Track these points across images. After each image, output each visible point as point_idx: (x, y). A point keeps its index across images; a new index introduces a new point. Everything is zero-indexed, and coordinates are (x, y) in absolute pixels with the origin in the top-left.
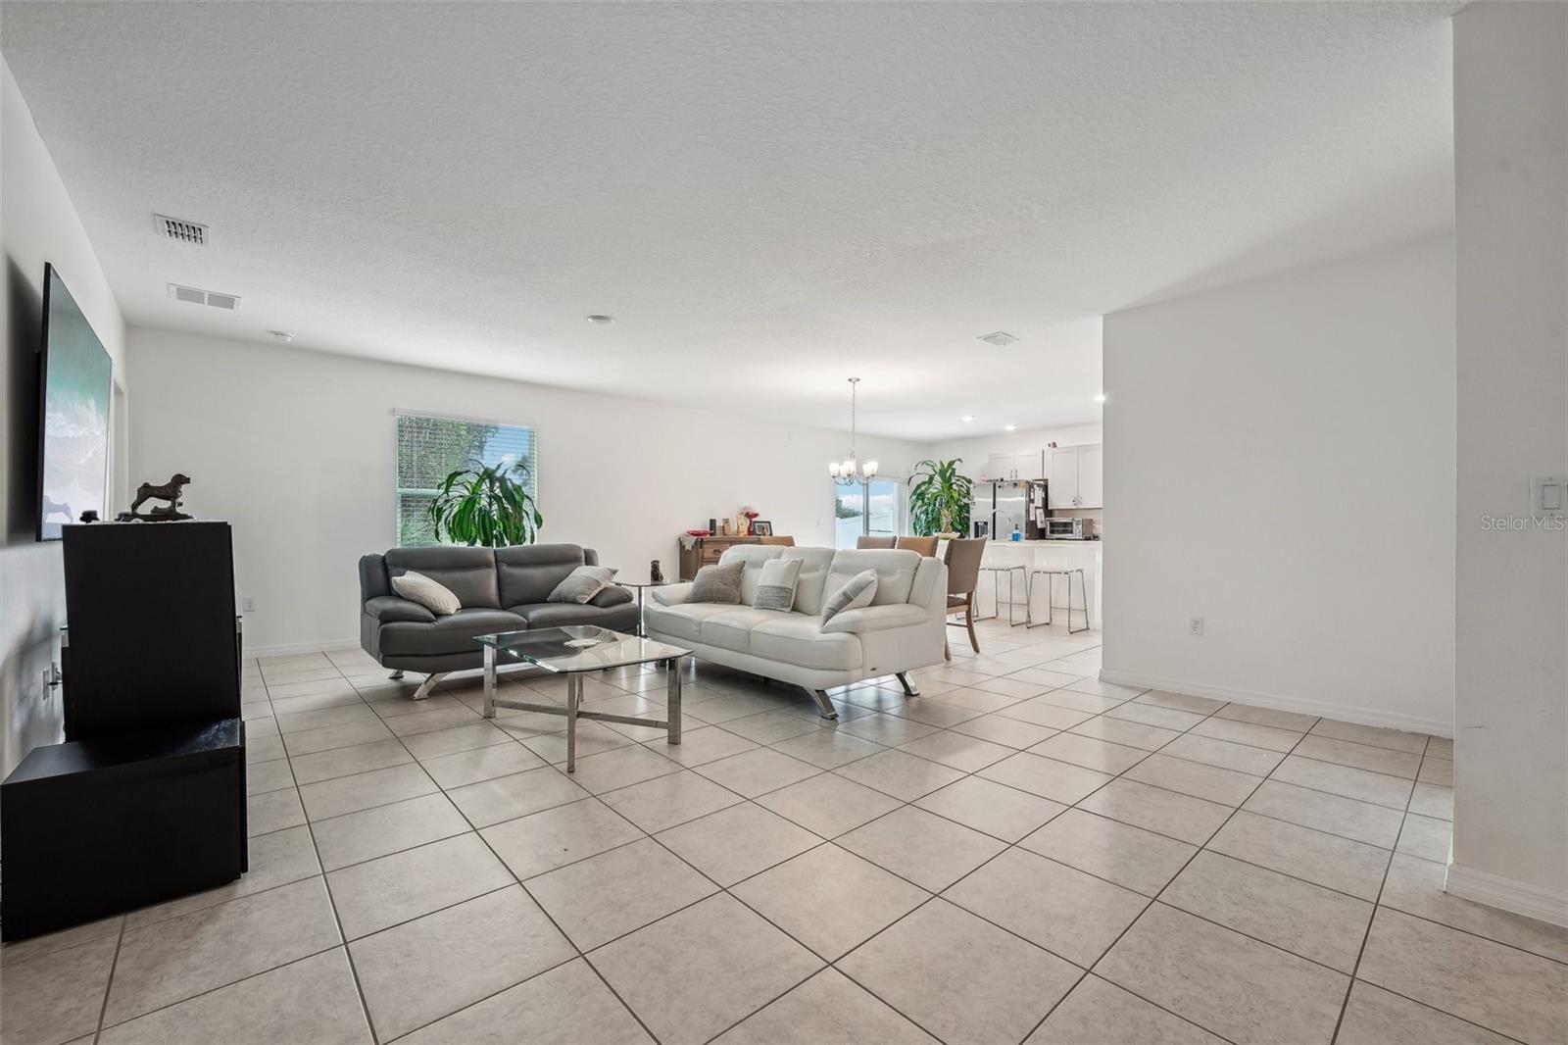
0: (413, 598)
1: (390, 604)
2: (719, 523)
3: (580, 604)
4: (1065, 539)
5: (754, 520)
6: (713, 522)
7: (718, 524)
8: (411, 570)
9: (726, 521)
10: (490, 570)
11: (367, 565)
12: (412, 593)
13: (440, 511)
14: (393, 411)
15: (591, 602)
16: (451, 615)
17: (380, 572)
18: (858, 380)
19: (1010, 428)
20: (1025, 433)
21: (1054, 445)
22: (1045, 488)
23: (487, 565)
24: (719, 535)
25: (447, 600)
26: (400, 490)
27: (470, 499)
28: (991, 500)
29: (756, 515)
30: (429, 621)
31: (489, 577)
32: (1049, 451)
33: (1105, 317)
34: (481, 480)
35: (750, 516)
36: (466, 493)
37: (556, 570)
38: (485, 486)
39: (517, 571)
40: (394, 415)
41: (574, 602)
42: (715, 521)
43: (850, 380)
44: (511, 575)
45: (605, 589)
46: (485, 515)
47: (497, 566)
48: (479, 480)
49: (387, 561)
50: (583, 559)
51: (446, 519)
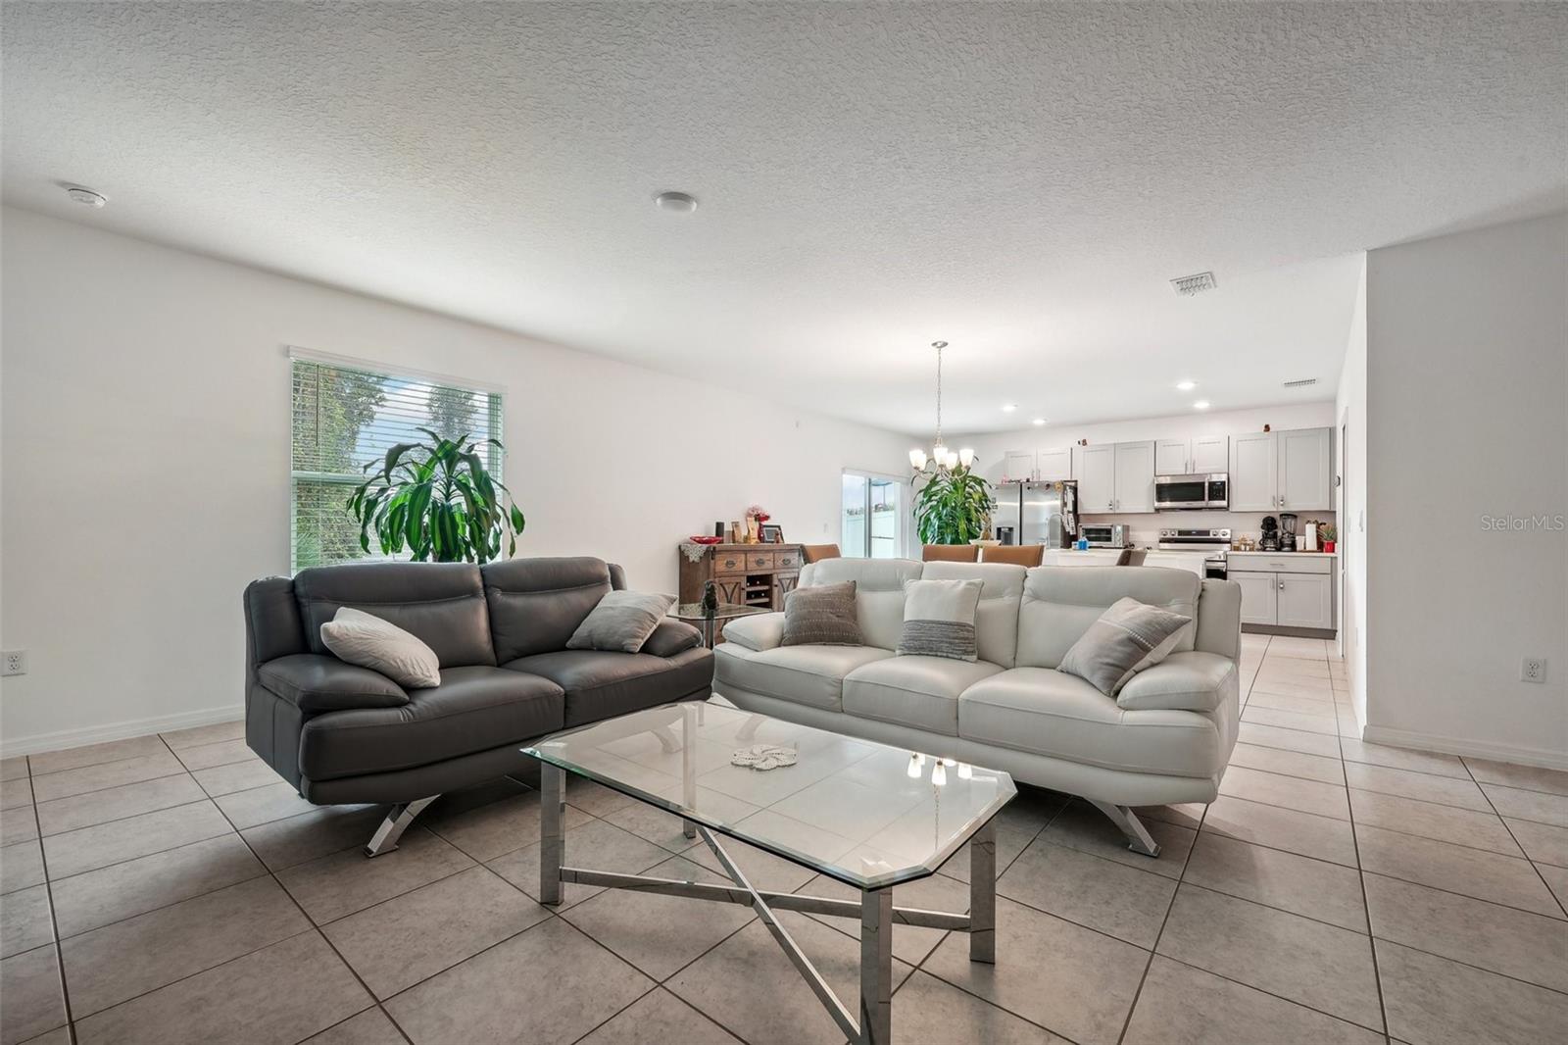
0: (361, 661)
1: (319, 676)
2: (728, 528)
3: (632, 653)
4: (1101, 547)
5: (765, 523)
6: (719, 526)
7: (726, 529)
8: (346, 606)
9: (736, 525)
10: (474, 601)
11: (261, 599)
12: (359, 652)
13: (372, 504)
14: (286, 351)
15: (646, 649)
16: (433, 688)
17: (286, 612)
18: (945, 344)
19: (1039, 422)
20: (1055, 428)
21: (1084, 443)
22: (1075, 490)
23: (472, 593)
24: (728, 544)
25: (418, 658)
26: (295, 473)
27: (419, 489)
28: (1018, 504)
29: (767, 518)
30: (398, 704)
31: (475, 610)
32: (1079, 450)
33: (1373, 254)
34: (436, 459)
35: (760, 518)
36: (411, 480)
37: (576, 598)
38: (439, 470)
39: (518, 602)
40: (288, 356)
41: (619, 650)
42: (723, 524)
43: (935, 344)
44: (509, 608)
45: (660, 626)
46: (443, 514)
47: (486, 595)
48: (431, 461)
49: (301, 590)
50: (609, 580)
51: (378, 519)
